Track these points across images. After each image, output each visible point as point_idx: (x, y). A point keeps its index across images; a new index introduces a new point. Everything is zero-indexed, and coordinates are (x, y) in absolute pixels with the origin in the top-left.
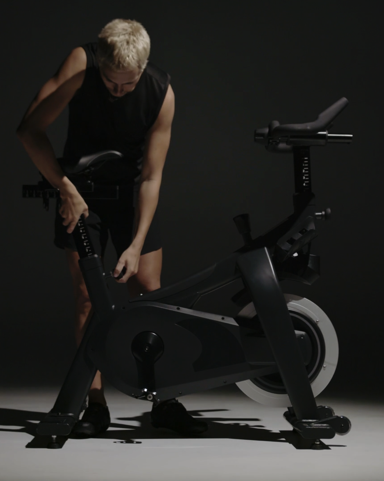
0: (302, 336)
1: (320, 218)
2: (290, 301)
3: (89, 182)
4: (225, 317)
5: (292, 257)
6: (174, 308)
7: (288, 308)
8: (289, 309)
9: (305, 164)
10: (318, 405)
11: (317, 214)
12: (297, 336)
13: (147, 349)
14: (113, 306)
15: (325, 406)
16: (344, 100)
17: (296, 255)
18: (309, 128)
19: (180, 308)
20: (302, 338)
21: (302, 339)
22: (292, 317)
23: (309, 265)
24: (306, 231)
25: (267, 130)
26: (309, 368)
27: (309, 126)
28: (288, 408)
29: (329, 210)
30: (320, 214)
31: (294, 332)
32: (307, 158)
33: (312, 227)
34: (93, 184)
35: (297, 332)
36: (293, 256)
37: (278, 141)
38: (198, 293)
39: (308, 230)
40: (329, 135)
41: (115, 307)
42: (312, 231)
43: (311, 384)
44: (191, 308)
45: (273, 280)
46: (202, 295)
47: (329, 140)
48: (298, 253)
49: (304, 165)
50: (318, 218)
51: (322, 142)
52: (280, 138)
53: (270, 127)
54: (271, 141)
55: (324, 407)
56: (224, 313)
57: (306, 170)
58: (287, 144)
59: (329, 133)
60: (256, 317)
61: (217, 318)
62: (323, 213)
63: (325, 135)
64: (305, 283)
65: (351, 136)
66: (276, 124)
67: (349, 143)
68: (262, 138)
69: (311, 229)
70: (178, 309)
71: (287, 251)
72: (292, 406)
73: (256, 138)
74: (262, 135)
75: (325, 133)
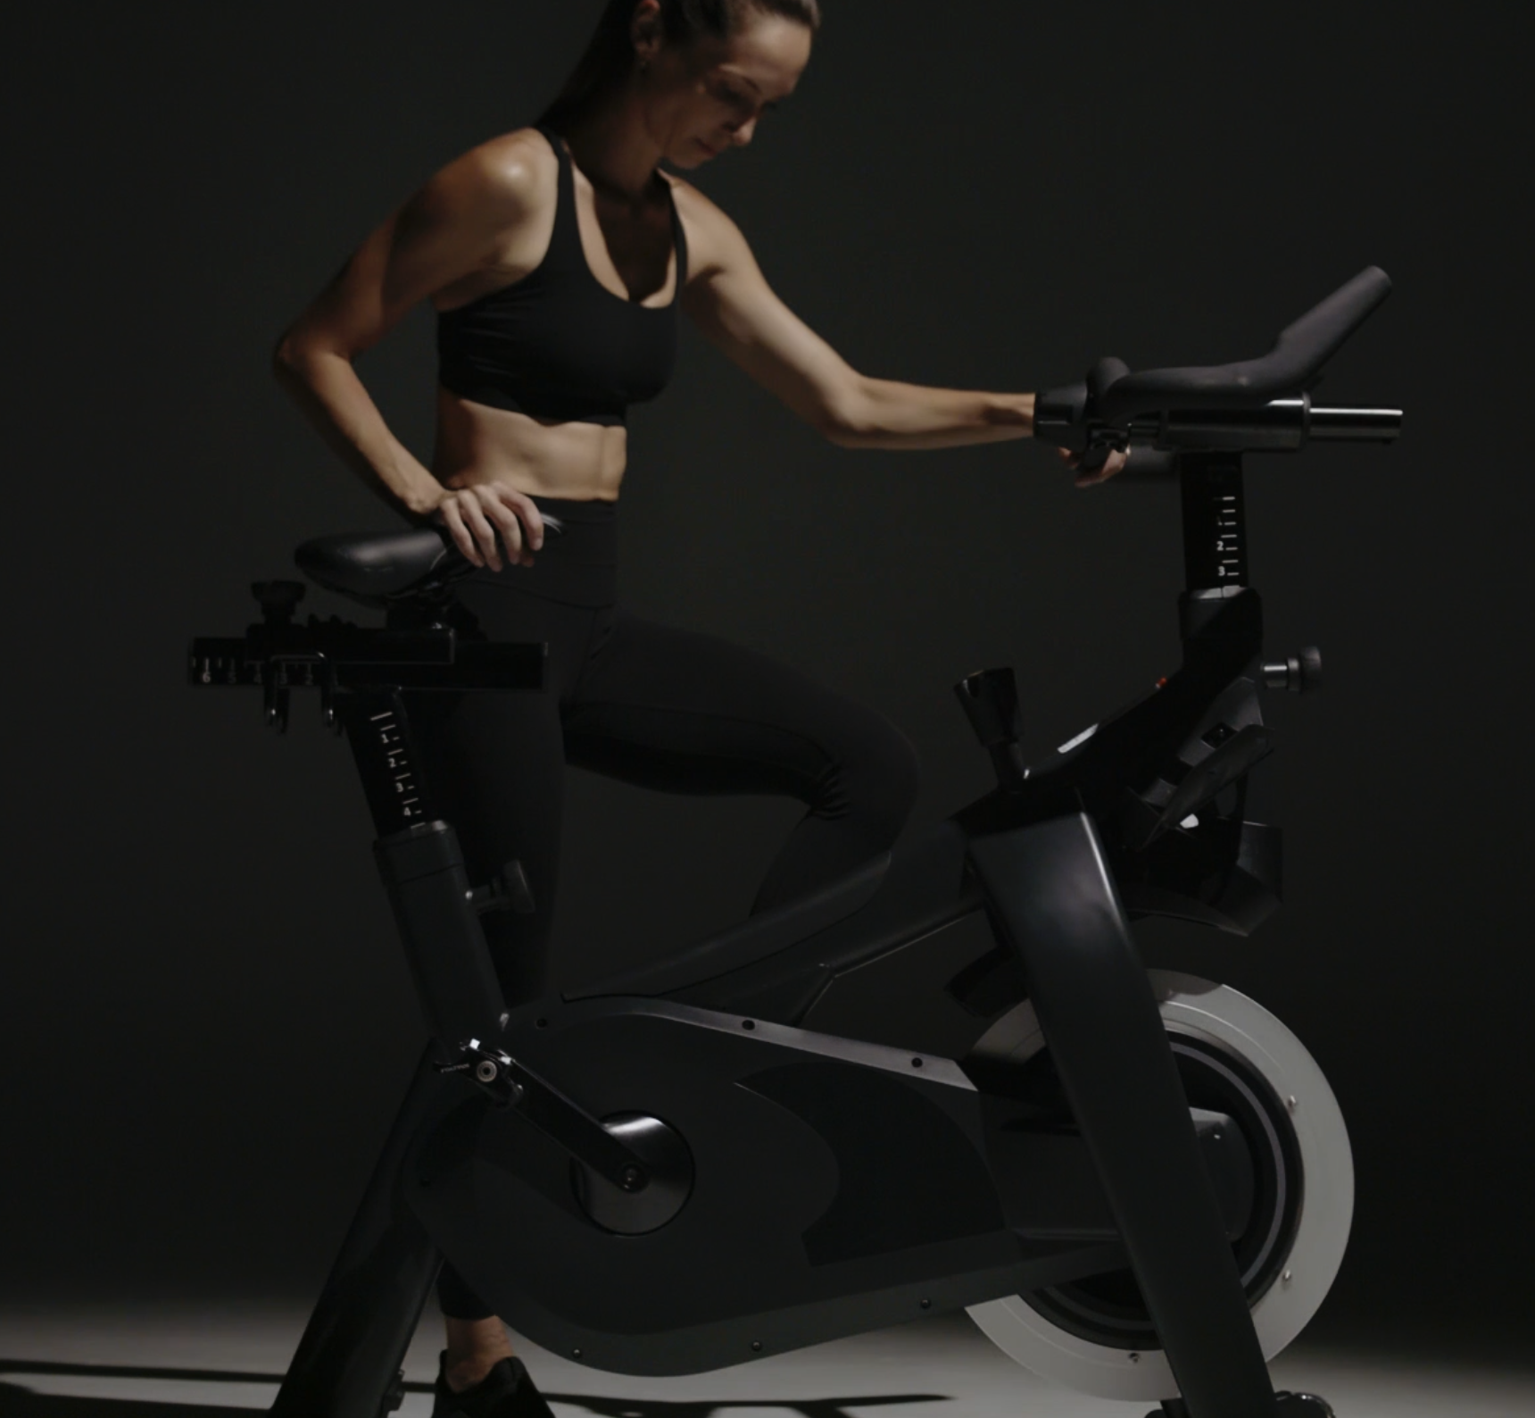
0: (1216, 1128)
1: (1283, 684)
2: (1170, 999)
3: (439, 626)
4: (926, 1059)
5: (1178, 828)
6: (731, 1024)
7: (1166, 1023)
8: (1167, 1029)
9: (1223, 521)
10: (1277, 1388)
11: (1268, 668)
12: (1197, 1129)
13: (629, 1179)
14: (504, 1017)
15: (1301, 1394)
16: (1375, 276)
17: (1191, 822)
18: (1244, 381)
19: (756, 1021)
20: (1217, 1137)
21: (1216, 1139)
22: (1178, 1056)
23: (1243, 862)
24: (1229, 732)
25: (1080, 395)
26: (1244, 1250)
27: (1242, 374)
28: (1164, 1403)
29: (1316, 656)
30: (1283, 668)
31: (1188, 1115)
32: (1232, 498)
33: (1250, 715)
34: (451, 634)
35: (1200, 1115)
36: (1181, 827)
37: (1124, 434)
38: (822, 965)
39: (1238, 729)
40: (1314, 410)
41: (510, 1020)
42: (1251, 730)
43: (1252, 1311)
44: (795, 1023)
45: (1106, 915)
46: (837, 976)
47: (1316, 431)
48: (1197, 815)
49: (1220, 524)
50: (1271, 684)
51: (1288, 436)
52: (1130, 425)
53: (1092, 382)
54: (1096, 434)
55: (1298, 1396)
56: (922, 1043)
57: (1227, 543)
58: (1156, 448)
59: (1314, 405)
60: (1042, 1056)
61: (896, 1061)
62: (1294, 665)
63: (1300, 409)
64: (1224, 928)
65: (1399, 413)
66: (1117, 370)
67: (1387, 441)
68: (1064, 423)
69: (1251, 723)
70: (749, 1026)
71: (1160, 809)
72: (1179, 1395)
73: (1041, 422)
74: (1065, 411)
75: (1299, 403)
